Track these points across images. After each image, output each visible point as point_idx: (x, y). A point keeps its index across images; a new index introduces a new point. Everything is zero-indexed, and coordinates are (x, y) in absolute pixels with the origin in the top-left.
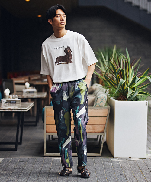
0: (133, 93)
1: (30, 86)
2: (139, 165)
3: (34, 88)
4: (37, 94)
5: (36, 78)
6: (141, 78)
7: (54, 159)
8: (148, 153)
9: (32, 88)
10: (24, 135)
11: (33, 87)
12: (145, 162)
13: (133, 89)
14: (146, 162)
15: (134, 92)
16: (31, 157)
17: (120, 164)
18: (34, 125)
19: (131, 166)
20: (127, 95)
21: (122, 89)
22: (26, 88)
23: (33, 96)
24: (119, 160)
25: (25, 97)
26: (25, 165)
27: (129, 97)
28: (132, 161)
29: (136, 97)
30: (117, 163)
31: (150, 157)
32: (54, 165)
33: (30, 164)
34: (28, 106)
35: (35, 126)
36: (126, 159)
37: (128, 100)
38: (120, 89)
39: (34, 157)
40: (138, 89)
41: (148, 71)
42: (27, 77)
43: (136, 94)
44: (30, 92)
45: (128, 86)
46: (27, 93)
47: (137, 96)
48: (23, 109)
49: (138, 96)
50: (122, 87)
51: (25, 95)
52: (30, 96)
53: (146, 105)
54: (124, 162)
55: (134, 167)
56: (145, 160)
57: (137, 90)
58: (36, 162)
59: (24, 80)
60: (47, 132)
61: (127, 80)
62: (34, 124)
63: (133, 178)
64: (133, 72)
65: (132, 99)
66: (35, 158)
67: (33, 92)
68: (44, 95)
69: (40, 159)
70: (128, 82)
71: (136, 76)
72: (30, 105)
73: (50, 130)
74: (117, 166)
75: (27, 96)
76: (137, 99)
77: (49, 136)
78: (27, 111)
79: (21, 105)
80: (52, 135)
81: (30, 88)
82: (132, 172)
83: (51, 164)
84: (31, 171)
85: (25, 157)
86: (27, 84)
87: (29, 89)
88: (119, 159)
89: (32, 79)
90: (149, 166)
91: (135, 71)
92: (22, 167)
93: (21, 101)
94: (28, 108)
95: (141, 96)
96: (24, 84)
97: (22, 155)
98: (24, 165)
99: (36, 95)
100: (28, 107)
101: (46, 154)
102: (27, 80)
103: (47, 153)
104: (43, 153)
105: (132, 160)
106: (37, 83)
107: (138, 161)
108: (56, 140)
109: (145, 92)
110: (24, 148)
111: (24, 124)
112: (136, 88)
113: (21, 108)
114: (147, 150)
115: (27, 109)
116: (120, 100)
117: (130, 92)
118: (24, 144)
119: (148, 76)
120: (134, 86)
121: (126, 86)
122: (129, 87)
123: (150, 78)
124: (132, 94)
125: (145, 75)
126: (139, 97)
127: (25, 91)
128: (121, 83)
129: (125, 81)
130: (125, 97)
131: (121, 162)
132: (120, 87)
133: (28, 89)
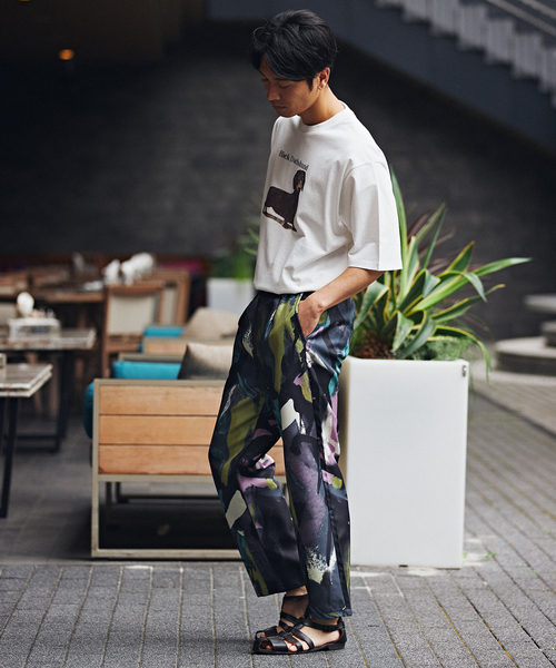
0: (413, 332)
1: (36, 306)
2: (437, 592)
3: (51, 314)
4: (63, 336)
5: (53, 278)
6: (444, 279)
7: (128, 570)
8: (468, 548)
9: (42, 313)
10: (15, 485)
11: (46, 311)
12: (457, 580)
13: (417, 317)
14: (462, 583)
15: (419, 327)
16: (43, 563)
17: (369, 589)
18: (50, 448)
19: (409, 597)
20: (392, 341)
21: (374, 320)
22: (19, 315)
23: (48, 342)
24: (363, 575)
25: (18, 347)
26: (22, 591)
27: (402, 347)
28: (411, 576)
29: (425, 347)
30: (358, 585)
31: (474, 564)
32: (130, 589)
33: (41, 586)
34: (32, 378)
35: (54, 450)
36: (388, 569)
37: (397, 358)
38: (368, 318)
39: (54, 563)
40: (435, 318)
41: (468, 253)
42: (23, 275)
43: (428, 336)
44: (34, 330)
45: (398, 306)
46: (23, 334)
47: (429, 342)
48: (15, 390)
49: (434, 342)
50: (373, 310)
51: (16, 340)
52: (36, 342)
53: (464, 375)
54: (384, 582)
55: (418, 598)
56: (459, 574)
57: (431, 320)
58: (61, 579)
59: (13, 284)
60: (101, 471)
61: (392, 286)
62: (50, 444)
63: (418, 636)
64: (416, 256)
65: (410, 352)
66: (60, 567)
67: (46, 330)
68: (87, 339)
69: (75, 568)
70: (395, 291)
71: (425, 270)
72: (40, 376)
73: (114, 466)
74: (359, 594)
75: (26, 344)
76: (428, 354)
77: (108, 485)
78: (28, 394)
79: (8, 372)
80: (118, 484)
81: (36, 313)
82: (411, 615)
83: (115, 586)
84: (47, 612)
85: (22, 563)
86: (26, 301)
87: (31, 316)
88: (362, 570)
89: (39, 281)
90: (472, 594)
91: (423, 254)
92: (11, 597)
93: (4, 360)
94: (33, 386)
95: (445, 344)
96: (12, 300)
97: (11, 554)
98: (20, 590)
99: (57, 341)
100: (33, 382)
101: (98, 552)
102: (22, 285)
103: (101, 547)
104: (88, 548)
105: (411, 572)
106: (61, 296)
107: (432, 577)
108: (132, 501)
109: (458, 330)
110: (17, 530)
111: (17, 444)
112: (425, 313)
113: (7, 386)
114: (465, 538)
115: (30, 388)
116: (369, 357)
117: (404, 328)
118: (15, 515)
119: (470, 271)
120: (420, 307)
121: (388, 308)
122: (401, 309)
123: (476, 277)
124: (413, 337)
125: (459, 267)
126: (436, 348)
127: (15, 324)
128: (373, 296)
129: (385, 289)
130: (385, 347)
131: (371, 581)
132: (367, 310)
133: (28, 318)
